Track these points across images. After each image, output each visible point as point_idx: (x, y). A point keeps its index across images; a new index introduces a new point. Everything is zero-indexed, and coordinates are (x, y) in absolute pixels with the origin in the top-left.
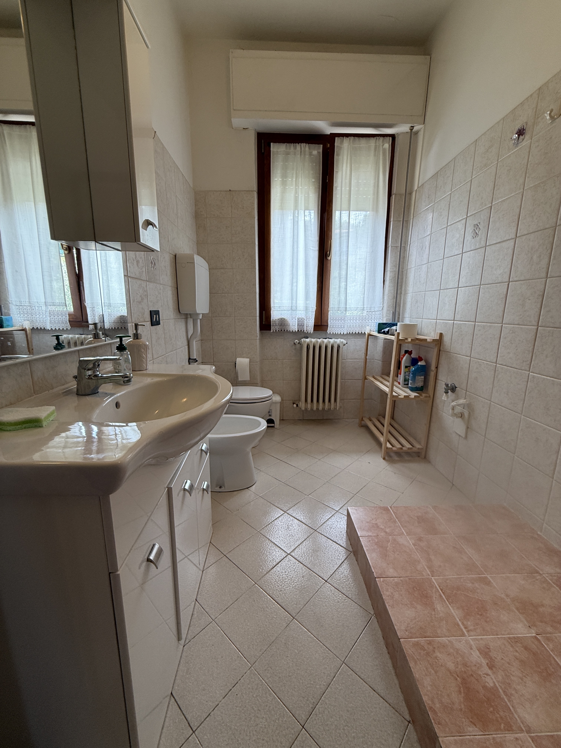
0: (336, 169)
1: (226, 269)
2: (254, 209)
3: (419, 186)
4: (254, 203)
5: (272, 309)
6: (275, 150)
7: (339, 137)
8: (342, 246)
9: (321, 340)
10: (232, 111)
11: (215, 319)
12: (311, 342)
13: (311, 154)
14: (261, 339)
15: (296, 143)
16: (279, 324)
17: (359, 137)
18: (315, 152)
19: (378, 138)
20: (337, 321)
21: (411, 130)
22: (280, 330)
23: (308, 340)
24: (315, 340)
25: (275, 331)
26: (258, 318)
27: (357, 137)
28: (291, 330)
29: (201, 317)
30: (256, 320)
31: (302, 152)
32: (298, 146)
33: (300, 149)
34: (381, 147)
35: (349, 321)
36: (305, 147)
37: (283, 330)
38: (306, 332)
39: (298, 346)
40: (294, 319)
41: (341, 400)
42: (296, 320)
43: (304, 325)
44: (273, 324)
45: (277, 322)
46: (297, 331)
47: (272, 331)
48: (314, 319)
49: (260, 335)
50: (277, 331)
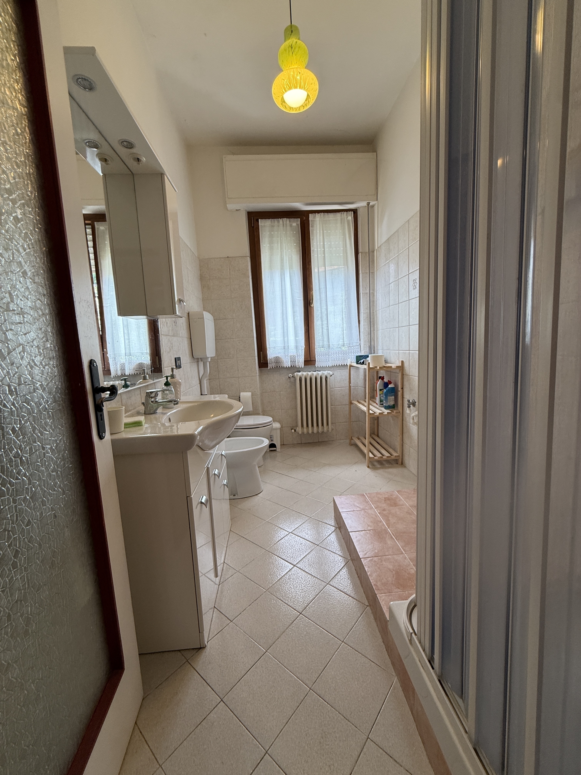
0: (312, 237)
1: (227, 319)
2: (248, 270)
3: (379, 246)
4: (248, 266)
5: (268, 349)
6: (263, 224)
7: (312, 213)
8: (321, 296)
9: (311, 372)
10: (227, 199)
11: (221, 361)
12: (303, 375)
13: (291, 226)
14: (260, 376)
15: (279, 218)
16: (274, 361)
17: (328, 213)
18: (294, 224)
19: (342, 212)
20: (323, 357)
21: (368, 205)
22: (276, 367)
23: (300, 374)
24: (306, 373)
25: (271, 368)
26: (257, 358)
27: (326, 212)
28: (285, 366)
29: (209, 360)
30: (255, 360)
31: (284, 225)
32: (281, 220)
33: (282, 223)
34: (346, 219)
35: (333, 356)
36: (286, 221)
37: (278, 367)
38: (298, 367)
39: (292, 379)
40: (287, 357)
41: (332, 423)
42: (289, 358)
43: (296, 361)
44: (269, 362)
45: (273, 360)
46: (290, 366)
47: (269, 368)
48: (304, 356)
49: (259, 373)
50: (274, 367)
